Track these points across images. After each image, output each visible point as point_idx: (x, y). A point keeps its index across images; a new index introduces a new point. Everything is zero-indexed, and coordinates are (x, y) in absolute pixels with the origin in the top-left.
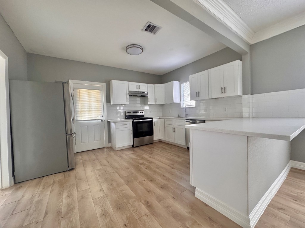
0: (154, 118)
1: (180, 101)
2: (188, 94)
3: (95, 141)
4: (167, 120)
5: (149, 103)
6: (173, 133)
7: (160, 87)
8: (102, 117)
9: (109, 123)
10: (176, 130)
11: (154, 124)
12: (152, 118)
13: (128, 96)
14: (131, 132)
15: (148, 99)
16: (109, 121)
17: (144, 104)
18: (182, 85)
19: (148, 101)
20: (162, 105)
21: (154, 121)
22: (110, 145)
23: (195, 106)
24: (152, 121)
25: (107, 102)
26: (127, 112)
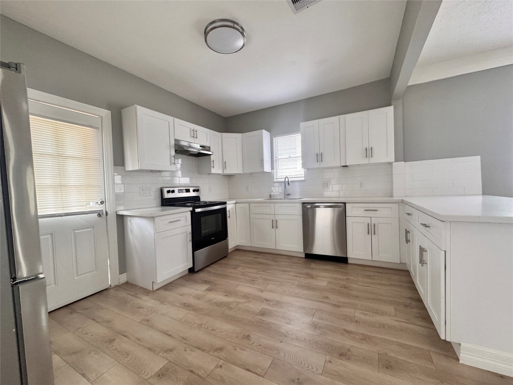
0: (228, 203)
1: (272, 168)
2: (298, 155)
3: (78, 275)
4: (255, 204)
5: (213, 171)
6: (273, 230)
7: (233, 139)
8: (102, 203)
9: (121, 219)
10: (280, 224)
11: (228, 215)
12: (225, 203)
13: (173, 153)
14: (190, 237)
15: (212, 163)
16: (121, 213)
17: (199, 174)
18: (275, 139)
19: (212, 165)
20: (229, 176)
21: (228, 210)
22: (123, 278)
23: (303, 179)
24: (225, 209)
25: (115, 164)
26: (165, 190)
